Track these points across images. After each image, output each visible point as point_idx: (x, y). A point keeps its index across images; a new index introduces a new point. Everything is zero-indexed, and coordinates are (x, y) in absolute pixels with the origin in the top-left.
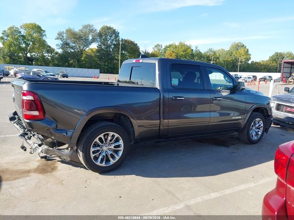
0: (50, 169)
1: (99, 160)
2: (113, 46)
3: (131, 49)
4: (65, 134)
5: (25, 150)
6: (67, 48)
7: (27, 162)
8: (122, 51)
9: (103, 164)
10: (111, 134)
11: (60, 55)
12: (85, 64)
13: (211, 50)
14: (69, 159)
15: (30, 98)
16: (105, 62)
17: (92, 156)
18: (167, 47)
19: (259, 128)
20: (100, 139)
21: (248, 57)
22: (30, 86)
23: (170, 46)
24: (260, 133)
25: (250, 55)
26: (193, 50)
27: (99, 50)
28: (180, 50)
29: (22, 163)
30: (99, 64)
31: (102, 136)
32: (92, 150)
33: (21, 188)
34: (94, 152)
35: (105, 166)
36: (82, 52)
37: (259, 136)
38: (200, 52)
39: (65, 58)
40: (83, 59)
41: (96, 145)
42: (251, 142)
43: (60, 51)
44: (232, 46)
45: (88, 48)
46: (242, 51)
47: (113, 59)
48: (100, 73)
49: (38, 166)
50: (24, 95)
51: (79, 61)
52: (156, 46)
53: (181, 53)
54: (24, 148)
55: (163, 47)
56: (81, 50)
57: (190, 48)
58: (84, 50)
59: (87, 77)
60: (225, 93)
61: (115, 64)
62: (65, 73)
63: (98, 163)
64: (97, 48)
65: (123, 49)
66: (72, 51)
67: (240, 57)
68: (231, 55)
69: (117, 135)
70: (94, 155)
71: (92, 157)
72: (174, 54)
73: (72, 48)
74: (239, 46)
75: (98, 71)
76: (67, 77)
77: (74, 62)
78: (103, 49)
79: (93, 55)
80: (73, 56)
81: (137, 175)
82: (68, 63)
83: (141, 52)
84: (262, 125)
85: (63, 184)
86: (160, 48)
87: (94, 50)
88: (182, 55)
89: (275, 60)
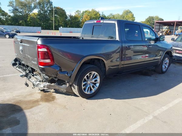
0: (51, 99)
1: (87, 90)
2: (48, 12)
3: (61, 13)
4: (67, 75)
5: (28, 86)
6: (17, 12)
7: (31, 94)
8: (55, 15)
9: (89, 93)
10: (93, 72)
11: (12, 17)
12: (30, 23)
13: (111, 14)
14: (65, 91)
15: (44, 50)
16: (44, 22)
17: (83, 87)
18: (84, 12)
19: (166, 64)
20: (87, 76)
21: (133, 19)
22: (43, 41)
23: (86, 12)
24: (167, 67)
25: (134, 18)
26: (100, 14)
27: (40, 14)
28: (92, 14)
29: (28, 95)
30: (39, 24)
31: (88, 74)
32: (83, 84)
33: (41, 114)
34: (84, 85)
35: (90, 94)
36: (27, 15)
37: (166, 69)
38: (105, 16)
39: (16, 19)
40: (28, 20)
41: (85, 80)
42: (163, 73)
43: (12, 15)
44: (124, 12)
45: (31, 13)
46: (130, 15)
47: (49, 20)
48: (42, 29)
49: (41, 97)
50: (39, 47)
51: (26, 21)
52: (77, 12)
53: (93, 16)
54: (27, 85)
55: (81, 12)
56: (27, 14)
57: (98, 13)
58: (29, 14)
59: (33, 32)
60: (152, 43)
61: (50, 23)
62: (18, 29)
63: (86, 92)
64: (37, 13)
65: (55, 13)
66: (21, 14)
67: (129, 19)
68: (123, 18)
69: (96, 73)
70: (84, 87)
71: (83, 89)
72: (89, 17)
73: (20, 12)
74: (128, 12)
75: (40, 28)
76: (20, 33)
77: (22, 22)
78: (42, 14)
79: (35, 17)
80: (21, 18)
81: (111, 98)
82: (18, 23)
83: (67, 15)
84: (168, 62)
85: (67, 109)
86: (79, 13)
87: (36, 14)
88: (94, 17)
89: (149, 21)
